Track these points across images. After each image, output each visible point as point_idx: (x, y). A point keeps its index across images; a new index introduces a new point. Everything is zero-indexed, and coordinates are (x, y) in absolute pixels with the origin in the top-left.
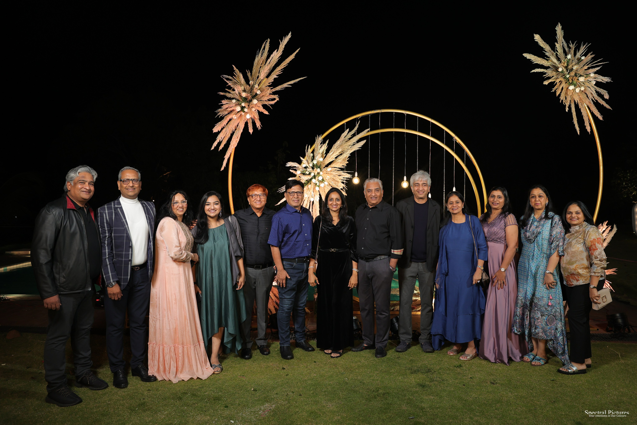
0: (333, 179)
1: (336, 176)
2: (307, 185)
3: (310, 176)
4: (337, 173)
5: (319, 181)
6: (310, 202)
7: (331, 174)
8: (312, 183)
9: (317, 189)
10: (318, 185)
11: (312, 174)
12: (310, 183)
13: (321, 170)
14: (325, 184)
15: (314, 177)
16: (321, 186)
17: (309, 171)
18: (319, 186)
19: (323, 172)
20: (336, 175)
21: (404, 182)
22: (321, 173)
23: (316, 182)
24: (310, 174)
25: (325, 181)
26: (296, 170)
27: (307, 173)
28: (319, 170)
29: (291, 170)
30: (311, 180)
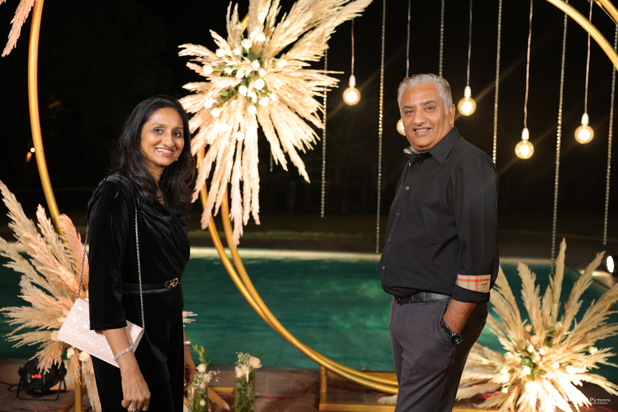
0: (291, 87)
1: (301, 80)
2: (227, 100)
3: (236, 79)
4: (300, 74)
5: (257, 94)
6: (237, 141)
7: (286, 75)
8: (240, 97)
9: (252, 110)
10: (254, 100)
11: (240, 75)
12: (234, 97)
13: (262, 64)
14: (270, 100)
15: (246, 81)
16: (260, 103)
17: (231, 67)
18: (257, 105)
19: (266, 70)
20: (300, 78)
21: (464, 101)
22: (262, 72)
23: (249, 95)
24: (234, 74)
25: (271, 92)
26: (200, 64)
27: (229, 71)
28: (256, 64)
29: (189, 65)
30: (237, 88)
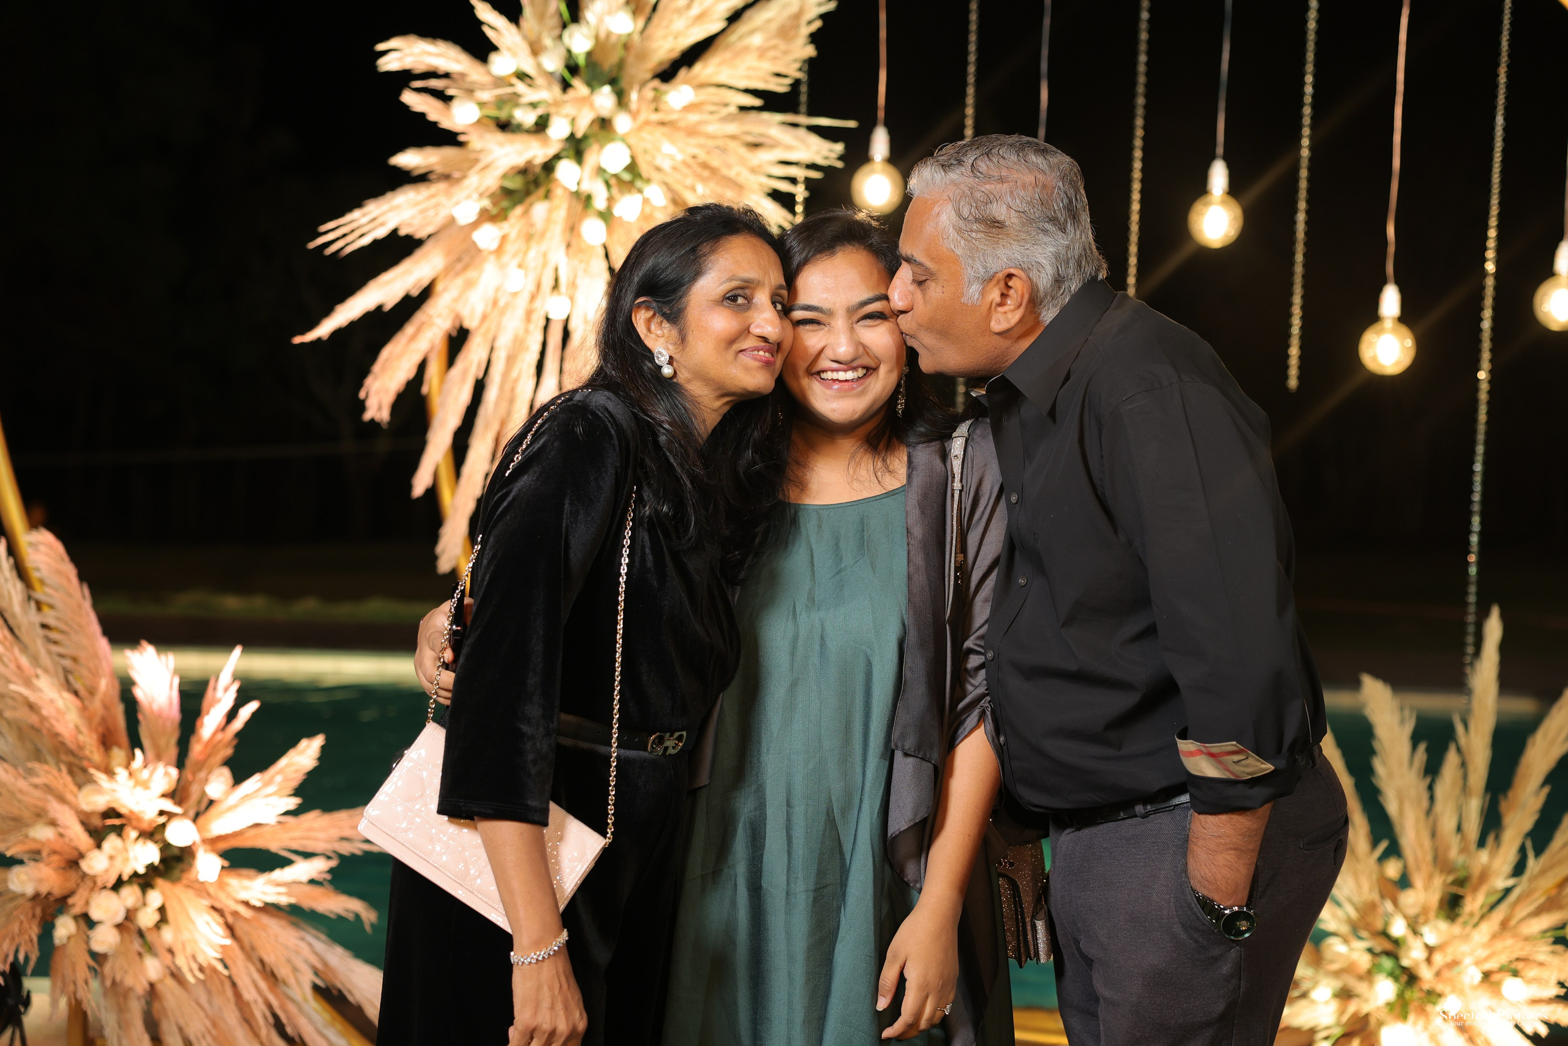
0: (705, 166)
1: (734, 145)
2: (520, 201)
3: (546, 141)
4: (732, 128)
5: (608, 185)
6: (548, 320)
7: (692, 132)
8: (558, 192)
9: (593, 231)
10: (600, 203)
11: (558, 130)
12: (541, 191)
13: (621, 97)
14: (646, 201)
15: (576, 147)
16: (617, 211)
17: (534, 105)
18: (606, 216)
19: (635, 115)
20: (733, 137)
21: (1208, 204)
22: (622, 123)
23: (586, 187)
24: (541, 125)
25: (648, 181)
26: (443, 97)
27: (526, 117)
28: (604, 98)
29: (410, 98)
30: (549, 167)
